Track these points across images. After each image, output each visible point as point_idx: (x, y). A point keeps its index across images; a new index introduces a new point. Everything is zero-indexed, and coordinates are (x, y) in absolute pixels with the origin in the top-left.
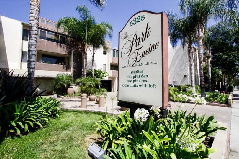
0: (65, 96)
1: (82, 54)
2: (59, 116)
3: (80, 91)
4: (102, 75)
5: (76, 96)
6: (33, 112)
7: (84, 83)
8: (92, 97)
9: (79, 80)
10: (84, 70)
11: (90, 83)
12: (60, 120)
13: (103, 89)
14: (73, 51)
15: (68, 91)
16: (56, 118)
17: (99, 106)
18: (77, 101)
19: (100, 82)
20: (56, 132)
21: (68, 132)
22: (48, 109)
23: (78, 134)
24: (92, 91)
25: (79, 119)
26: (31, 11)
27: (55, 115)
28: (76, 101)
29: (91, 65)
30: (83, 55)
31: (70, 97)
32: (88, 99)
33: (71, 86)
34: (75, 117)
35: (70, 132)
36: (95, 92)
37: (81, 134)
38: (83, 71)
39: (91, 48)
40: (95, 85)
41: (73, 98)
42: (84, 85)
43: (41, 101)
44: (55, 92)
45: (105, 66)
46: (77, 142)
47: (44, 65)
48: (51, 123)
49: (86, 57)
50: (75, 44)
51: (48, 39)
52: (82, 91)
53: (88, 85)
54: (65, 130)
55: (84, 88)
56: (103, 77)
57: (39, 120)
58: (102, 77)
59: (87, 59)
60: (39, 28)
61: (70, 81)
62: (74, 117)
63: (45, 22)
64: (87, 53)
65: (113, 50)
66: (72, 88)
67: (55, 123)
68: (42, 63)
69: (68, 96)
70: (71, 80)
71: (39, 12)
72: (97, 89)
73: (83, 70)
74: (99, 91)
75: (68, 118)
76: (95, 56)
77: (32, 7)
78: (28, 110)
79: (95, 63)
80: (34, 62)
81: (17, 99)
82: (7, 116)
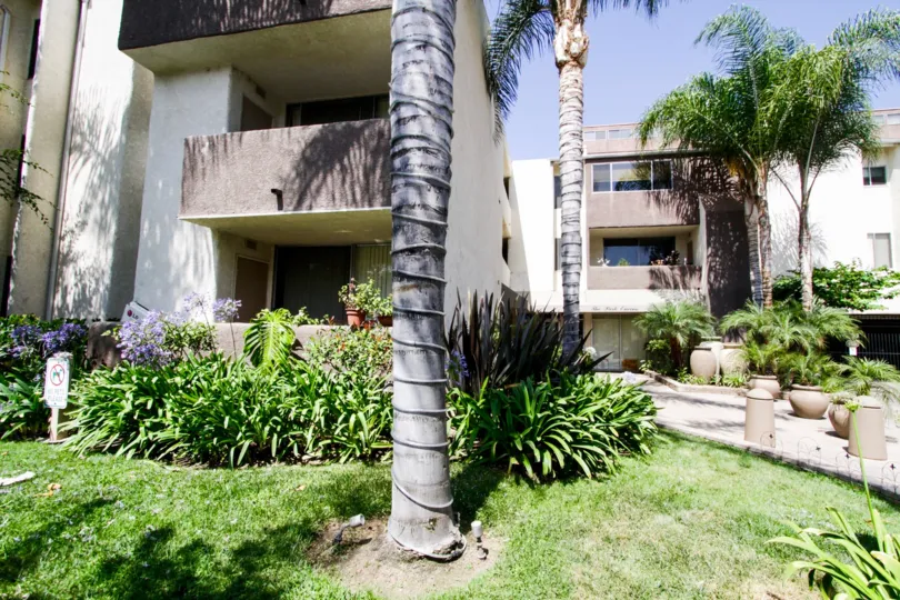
0: (680, 381)
1: (743, 211)
2: (648, 451)
3: (743, 364)
4: (864, 291)
5: (726, 385)
6: (562, 420)
7: (760, 331)
8: (808, 397)
9: (734, 320)
10: (757, 273)
11: (796, 333)
12: (650, 468)
13: (868, 364)
14: (705, 207)
15: (692, 363)
16: (639, 457)
17: (846, 449)
18: (733, 406)
19: (850, 329)
20: (630, 509)
21: (671, 523)
22: (610, 418)
23: (712, 550)
24: (804, 370)
25: (726, 483)
26: (561, 121)
27: (635, 446)
28: (726, 405)
29: (794, 250)
30: (748, 212)
31: (701, 387)
32: (785, 405)
33: (703, 345)
34: (713, 472)
35: (679, 528)
36: (826, 374)
37: (727, 553)
38: (754, 282)
39: (788, 170)
40: (820, 343)
41: (712, 391)
42: (761, 339)
43: (589, 387)
44: (646, 362)
45: (884, 242)
46: (702, 582)
47: (611, 271)
48: (618, 467)
49: (765, 215)
50: (712, 176)
51: (619, 186)
52: (753, 368)
53: (782, 341)
54: (665, 511)
55: (761, 355)
56: (871, 302)
57: (582, 450)
58: (864, 301)
59: (769, 227)
60: (589, 161)
61: (697, 322)
62: (707, 473)
63: (608, 134)
64: (766, 202)
66: (709, 349)
67: (631, 473)
68: (604, 266)
69: (693, 383)
70: (703, 319)
71: (581, 112)
72: (835, 364)
73: (752, 278)
74: (847, 374)
75: (681, 469)
76: (812, 201)
77: (565, 105)
78: (552, 410)
79: (817, 233)
80: (578, 266)
81: (529, 375)
82: (509, 416)
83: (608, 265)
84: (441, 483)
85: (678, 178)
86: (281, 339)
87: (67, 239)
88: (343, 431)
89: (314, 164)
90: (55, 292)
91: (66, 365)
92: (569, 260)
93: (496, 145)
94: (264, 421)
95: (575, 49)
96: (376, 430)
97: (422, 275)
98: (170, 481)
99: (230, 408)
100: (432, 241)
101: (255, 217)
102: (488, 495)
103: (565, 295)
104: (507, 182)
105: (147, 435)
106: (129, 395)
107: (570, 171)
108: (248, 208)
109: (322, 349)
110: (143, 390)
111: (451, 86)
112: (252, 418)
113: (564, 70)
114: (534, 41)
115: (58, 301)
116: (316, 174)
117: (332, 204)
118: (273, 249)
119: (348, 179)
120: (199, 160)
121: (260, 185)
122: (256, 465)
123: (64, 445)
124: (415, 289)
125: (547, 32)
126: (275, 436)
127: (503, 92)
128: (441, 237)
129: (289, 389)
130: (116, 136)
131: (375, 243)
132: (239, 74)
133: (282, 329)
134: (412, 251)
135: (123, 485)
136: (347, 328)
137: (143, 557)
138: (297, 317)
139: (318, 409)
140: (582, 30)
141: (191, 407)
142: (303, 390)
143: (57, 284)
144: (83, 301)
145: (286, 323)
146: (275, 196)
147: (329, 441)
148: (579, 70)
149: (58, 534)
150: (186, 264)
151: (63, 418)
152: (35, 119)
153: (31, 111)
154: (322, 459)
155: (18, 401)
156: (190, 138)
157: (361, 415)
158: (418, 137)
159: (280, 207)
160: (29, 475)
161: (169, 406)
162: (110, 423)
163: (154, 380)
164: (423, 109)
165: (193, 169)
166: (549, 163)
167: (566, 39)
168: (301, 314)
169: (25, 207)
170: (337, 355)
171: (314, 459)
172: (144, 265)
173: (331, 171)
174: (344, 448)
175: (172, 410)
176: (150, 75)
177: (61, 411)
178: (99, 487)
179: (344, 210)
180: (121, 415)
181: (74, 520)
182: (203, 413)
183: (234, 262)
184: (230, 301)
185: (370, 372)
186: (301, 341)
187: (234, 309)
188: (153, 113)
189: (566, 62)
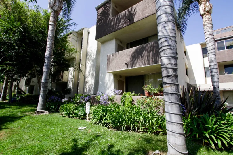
6: (223, 129)
26: (205, 31)
47: (229, 76)
60: (216, 41)
63: (221, 32)
71: (212, 27)
77: (206, 26)
78: (218, 125)
80: (217, 76)
81: (206, 112)
82: (201, 126)
83: (227, 74)
84: (184, 145)
86: (129, 99)
87: (87, 78)
88: (148, 125)
89: (135, 57)
90: (85, 89)
91: (89, 104)
92: (213, 74)
93: (181, 43)
94: (129, 120)
95: (207, 9)
96: (157, 125)
97: (172, 83)
98: (110, 133)
99: (121, 116)
100: (174, 73)
101: (122, 70)
102: (198, 151)
103: (213, 85)
104: (185, 52)
105: (104, 121)
106: (101, 112)
107: (210, 46)
108: (120, 69)
109: (140, 102)
110: (103, 111)
111: (175, 30)
112: (126, 119)
113: (204, 16)
114: (191, 11)
115: (85, 91)
116: (135, 60)
117: (139, 66)
118: (125, 77)
119: (143, 59)
120: (110, 59)
121: (123, 63)
122: (127, 131)
123: (90, 121)
124: (170, 87)
125: (195, 8)
126: (132, 124)
127: (182, 28)
128: (177, 72)
129: (133, 112)
130: (95, 56)
131: (150, 74)
132: (117, 39)
133: (129, 97)
134: (168, 76)
135: (101, 132)
136: (145, 97)
137: (109, 151)
138: (132, 94)
139: (142, 118)
140: (209, 3)
141: (113, 115)
142: (137, 113)
143: (85, 87)
144: (89, 91)
145: (130, 95)
146: (126, 65)
147: (145, 127)
148: (210, 15)
149: (92, 142)
150: (108, 82)
151: (89, 116)
152: (82, 56)
153: (81, 55)
154: (143, 132)
155: (82, 111)
156: (109, 55)
157: (153, 121)
158: (167, 46)
159: (127, 67)
160: (85, 127)
161: (108, 115)
162: (97, 117)
163: (105, 108)
164: (168, 38)
165: (109, 62)
166: (199, 44)
167: (204, 7)
168: (133, 93)
169: (81, 73)
170: (144, 104)
171: (141, 131)
172: (100, 83)
173: (139, 58)
174: (149, 129)
175: (109, 115)
176: (100, 43)
177: (89, 114)
178: (97, 132)
179: (143, 66)
180: (100, 116)
181: (94, 139)
182: (115, 117)
183: (117, 81)
184: (120, 90)
185: (153, 109)
186: (134, 100)
187: (121, 92)
188: (101, 51)
189: (204, 14)
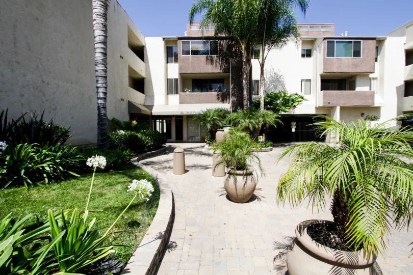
15: (216, 137)
44: (207, 138)
45: (309, 83)
47: (191, 95)
50: (236, 50)
65: (326, 40)
66: (223, 131)
68: (188, 92)
79: (282, 80)
85: (221, 50)
